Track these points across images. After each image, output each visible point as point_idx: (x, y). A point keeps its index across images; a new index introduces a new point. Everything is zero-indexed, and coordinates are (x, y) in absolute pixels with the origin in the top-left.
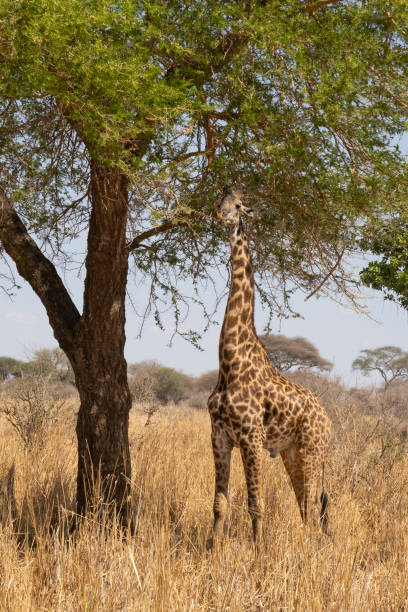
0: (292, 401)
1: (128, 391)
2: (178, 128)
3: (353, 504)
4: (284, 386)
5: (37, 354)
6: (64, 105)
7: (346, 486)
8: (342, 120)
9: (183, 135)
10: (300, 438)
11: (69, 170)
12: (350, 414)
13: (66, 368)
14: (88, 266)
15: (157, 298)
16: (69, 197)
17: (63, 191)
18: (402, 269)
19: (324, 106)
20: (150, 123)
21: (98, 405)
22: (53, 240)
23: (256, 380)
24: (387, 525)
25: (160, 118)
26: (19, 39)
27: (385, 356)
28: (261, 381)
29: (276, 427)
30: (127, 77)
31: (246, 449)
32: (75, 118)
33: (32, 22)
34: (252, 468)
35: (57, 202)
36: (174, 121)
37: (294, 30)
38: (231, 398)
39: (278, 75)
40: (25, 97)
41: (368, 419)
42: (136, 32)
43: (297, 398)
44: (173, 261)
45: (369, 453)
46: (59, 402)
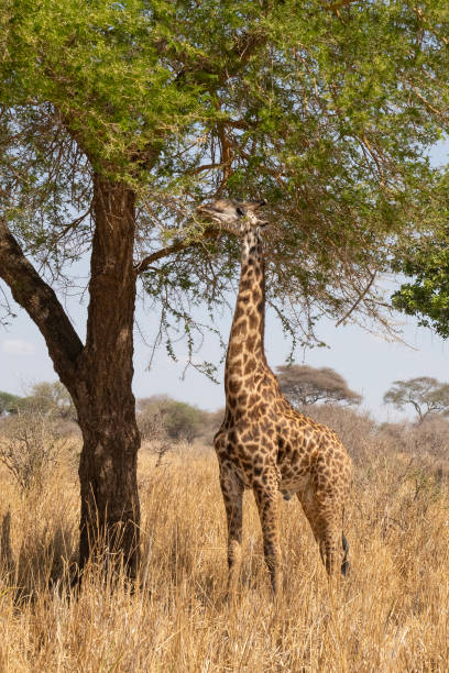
0: (306, 437)
1: (137, 429)
2: (190, 138)
3: (384, 551)
4: (298, 420)
5: (34, 388)
6: (64, 113)
7: (378, 531)
8: (370, 127)
9: (195, 145)
10: (316, 478)
11: (69, 185)
12: (381, 453)
13: (68, 404)
14: (90, 291)
15: (168, 325)
16: (69, 216)
17: (63, 209)
18: (437, 292)
19: (350, 112)
20: (158, 133)
21: (102, 444)
22: (52, 262)
23: (266, 416)
24: (422, 573)
25: (171, 127)
26: (11, 39)
27: (419, 388)
28: (272, 416)
29: (289, 466)
30: (133, 82)
31: (260, 492)
32: (75, 127)
33: (26, 21)
34: (267, 513)
35: (56, 222)
36: (185, 130)
37: (316, 29)
38: (240, 437)
39: (299, 79)
40: (18, 104)
41: (400, 456)
42: (142, 33)
43: (312, 434)
44: (186, 285)
45: (402, 494)
46: (60, 442)
